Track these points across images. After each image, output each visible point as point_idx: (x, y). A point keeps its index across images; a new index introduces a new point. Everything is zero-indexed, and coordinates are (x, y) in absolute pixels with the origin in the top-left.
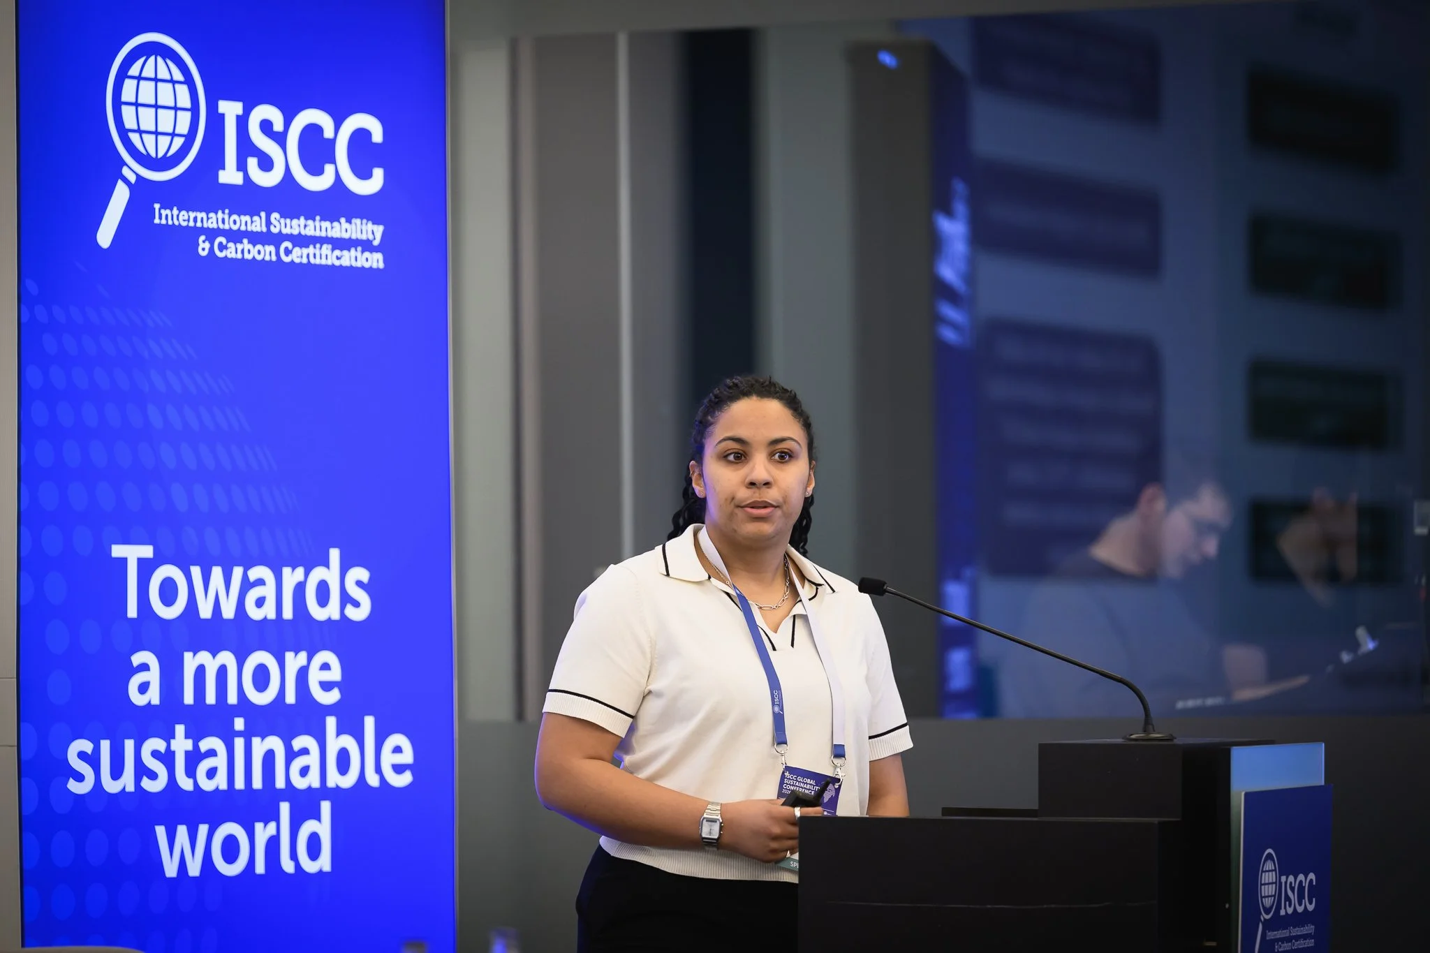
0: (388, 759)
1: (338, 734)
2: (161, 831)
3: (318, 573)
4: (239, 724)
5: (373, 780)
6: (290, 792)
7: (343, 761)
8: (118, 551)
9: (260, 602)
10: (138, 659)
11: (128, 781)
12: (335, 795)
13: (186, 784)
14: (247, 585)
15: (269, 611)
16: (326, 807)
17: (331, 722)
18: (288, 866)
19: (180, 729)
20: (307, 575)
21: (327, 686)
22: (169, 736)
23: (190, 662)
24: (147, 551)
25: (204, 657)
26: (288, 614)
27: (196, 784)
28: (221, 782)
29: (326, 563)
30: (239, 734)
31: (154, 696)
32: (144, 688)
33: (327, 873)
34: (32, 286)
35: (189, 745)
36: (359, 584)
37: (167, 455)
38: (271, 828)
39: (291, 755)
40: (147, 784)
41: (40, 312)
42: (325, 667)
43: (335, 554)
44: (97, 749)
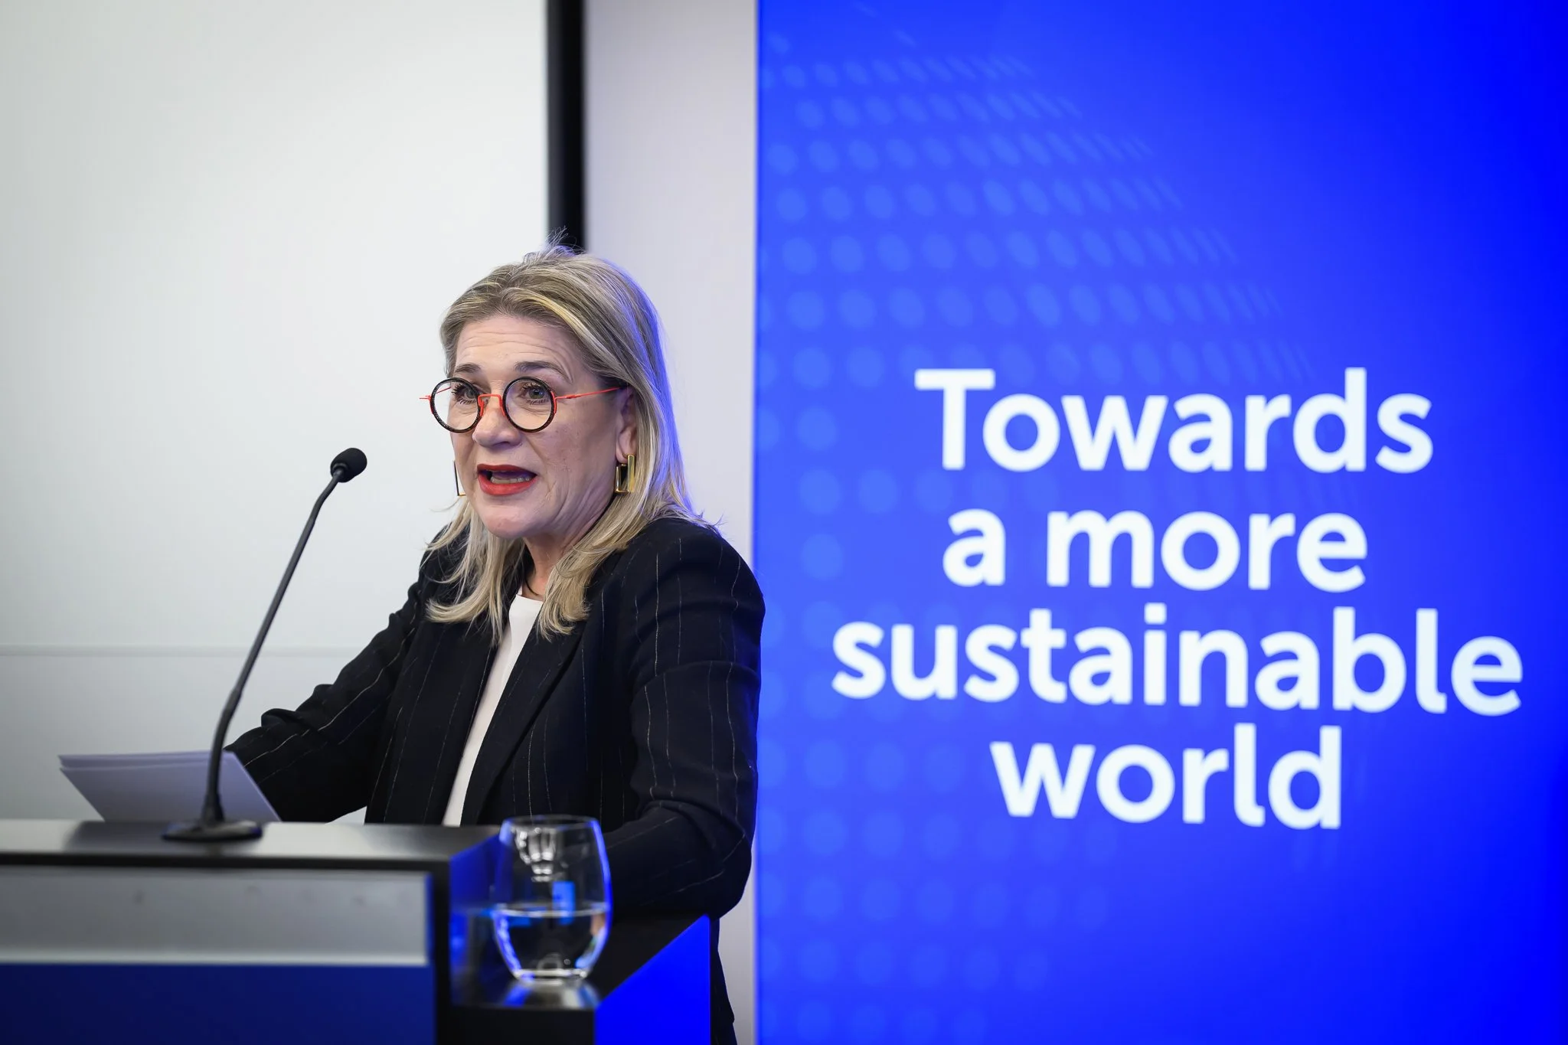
0: (1465, 671)
1: (1360, 631)
2: (1002, 754)
3: (1320, 405)
4: (1155, 613)
5: (1432, 701)
6: (1255, 711)
7: (1369, 673)
8: (926, 379)
9: (1199, 446)
10: (960, 522)
11: (942, 682)
12: (1352, 722)
13: (1049, 690)
14: (1171, 423)
15: (1220, 458)
16: (1331, 737)
17: (1344, 619)
18: (1250, 813)
19: (1040, 618)
20: (1296, 407)
21: (1335, 565)
22: (1020, 624)
23: (1061, 529)
24: (984, 379)
25: (1088, 521)
26: (1256, 459)
27: (1069, 692)
28: (1119, 691)
29: (1340, 391)
30: (1155, 627)
31: (993, 571)
32: (973, 561)
33: (1329, 831)
34: (780, 44)
35: (1058, 638)
36: (1408, 418)
37: (1023, 250)
38: (1218, 760)
39: (1257, 661)
40: (976, 688)
41: (795, 76)
42: (1334, 537)
43: (1356, 379)
44: (887, 641)
